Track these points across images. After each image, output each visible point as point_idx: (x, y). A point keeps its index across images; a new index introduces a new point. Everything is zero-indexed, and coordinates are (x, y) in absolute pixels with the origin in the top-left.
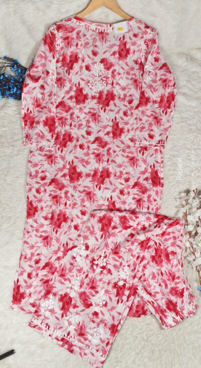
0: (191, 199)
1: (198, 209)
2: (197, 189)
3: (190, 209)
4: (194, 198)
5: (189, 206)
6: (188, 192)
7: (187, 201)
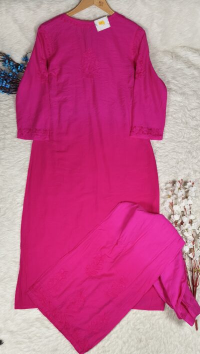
0: (177, 189)
1: (183, 199)
2: (182, 180)
3: (176, 199)
4: (180, 189)
5: (175, 196)
6: (174, 182)
7: (173, 191)
